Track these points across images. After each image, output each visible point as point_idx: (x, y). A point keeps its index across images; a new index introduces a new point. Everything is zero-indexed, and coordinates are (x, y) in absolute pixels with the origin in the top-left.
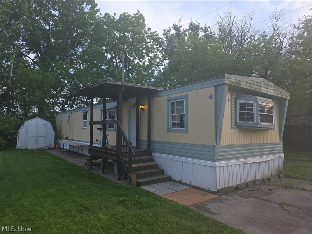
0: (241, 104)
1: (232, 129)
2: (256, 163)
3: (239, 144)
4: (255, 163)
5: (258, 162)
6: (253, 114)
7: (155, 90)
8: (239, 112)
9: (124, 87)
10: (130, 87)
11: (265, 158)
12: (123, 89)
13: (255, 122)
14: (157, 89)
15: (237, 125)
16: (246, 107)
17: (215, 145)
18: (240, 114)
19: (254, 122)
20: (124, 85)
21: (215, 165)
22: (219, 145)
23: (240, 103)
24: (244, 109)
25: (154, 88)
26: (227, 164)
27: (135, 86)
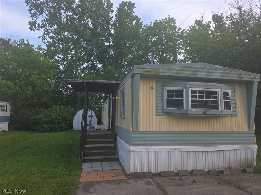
0: (169, 91)
1: (157, 116)
2: (197, 153)
3: (168, 130)
4: (196, 151)
5: (202, 151)
6: (183, 100)
7: (116, 83)
8: (167, 99)
9: (84, 83)
10: (91, 83)
11: (214, 148)
12: (84, 85)
13: (185, 108)
14: (117, 82)
15: (164, 112)
16: (175, 94)
17: (131, 130)
18: (168, 100)
19: (183, 108)
20: (85, 82)
21: (130, 149)
22: (137, 131)
23: (167, 90)
24: (173, 96)
25: (114, 82)
26: (147, 149)
27: (95, 82)
